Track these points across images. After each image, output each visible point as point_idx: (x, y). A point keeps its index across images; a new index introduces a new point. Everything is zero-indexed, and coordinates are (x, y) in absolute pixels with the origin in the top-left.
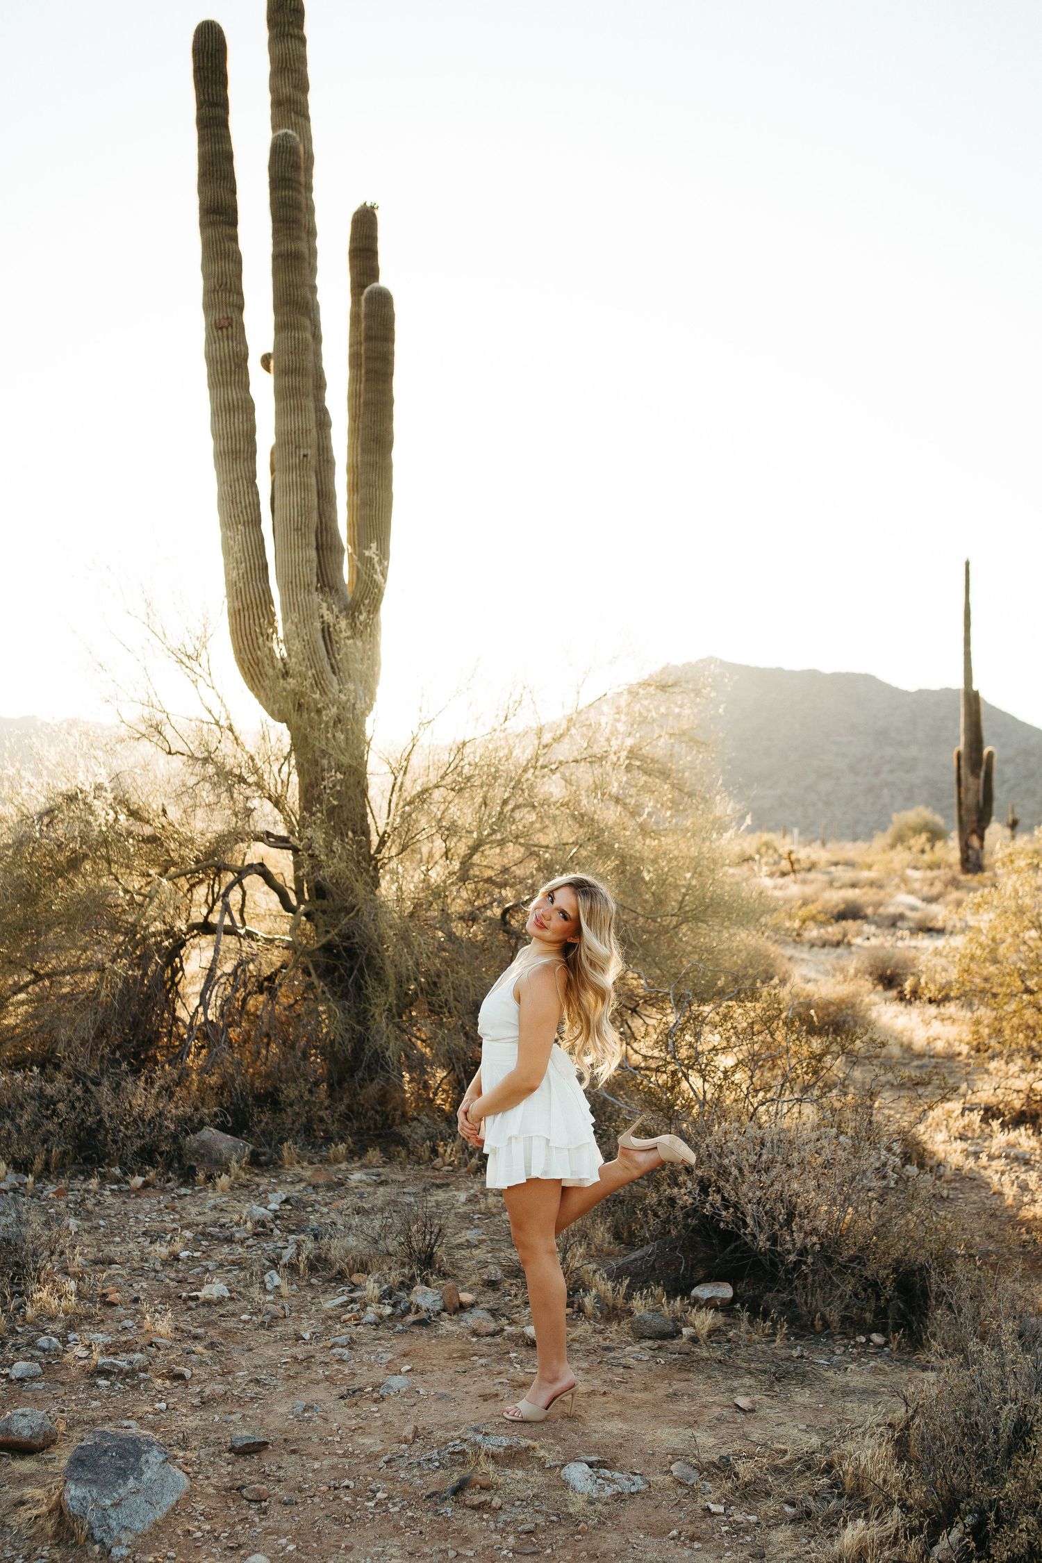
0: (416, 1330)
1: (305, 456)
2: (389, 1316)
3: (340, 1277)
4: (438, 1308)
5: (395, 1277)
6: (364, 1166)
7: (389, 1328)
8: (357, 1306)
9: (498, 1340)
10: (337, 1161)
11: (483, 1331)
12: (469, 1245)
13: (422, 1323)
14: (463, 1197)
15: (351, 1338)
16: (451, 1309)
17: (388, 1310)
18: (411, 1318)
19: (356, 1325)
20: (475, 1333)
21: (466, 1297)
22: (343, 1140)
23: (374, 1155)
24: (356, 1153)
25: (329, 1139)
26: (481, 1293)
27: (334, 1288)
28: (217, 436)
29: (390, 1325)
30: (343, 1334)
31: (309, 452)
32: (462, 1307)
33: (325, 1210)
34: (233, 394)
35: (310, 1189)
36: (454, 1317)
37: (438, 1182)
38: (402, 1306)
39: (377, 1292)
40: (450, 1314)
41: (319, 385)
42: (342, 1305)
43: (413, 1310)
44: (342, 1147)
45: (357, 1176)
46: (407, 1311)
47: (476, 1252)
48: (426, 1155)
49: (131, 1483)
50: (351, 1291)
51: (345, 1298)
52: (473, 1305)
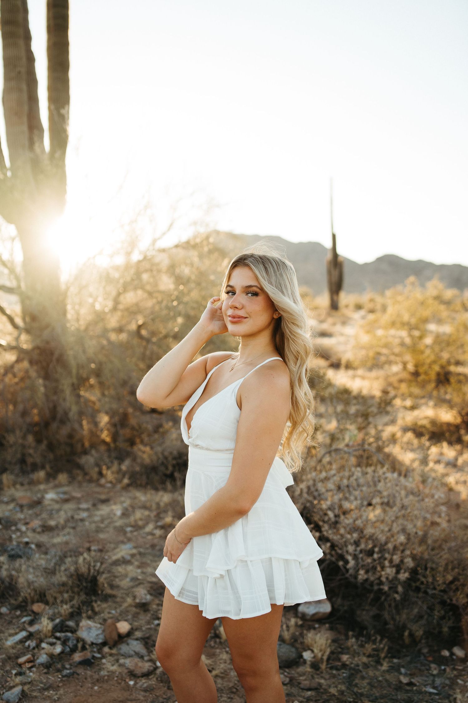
0: (81, 671)
2: (59, 654)
3: (23, 606)
4: (100, 641)
5: (65, 609)
6: (56, 486)
7: (59, 671)
8: (32, 643)
9: (152, 681)
10: (39, 482)
11: (138, 672)
12: (124, 562)
13: (87, 663)
14: (118, 510)
15: (23, 691)
16: (111, 643)
17: (58, 649)
18: (77, 657)
19: (32, 667)
20: (132, 674)
21: (123, 627)
22: (43, 467)
23: (62, 477)
24: (51, 476)
25: (35, 468)
26: (136, 616)
27: (18, 617)
29: (59, 666)
30: (17, 685)
32: (122, 638)
33: (24, 528)
35: (18, 509)
36: (114, 651)
37: (103, 497)
38: (70, 644)
39: (50, 626)
40: (110, 648)
41: (27, 37)
42: (22, 641)
43: (80, 645)
44: (42, 474)
45: (50, 496)
46: (74, 650)
47: (130, 568)
48: (95, 476)
50: (31, 623)
51: (24, 634)
52: (129, 634)
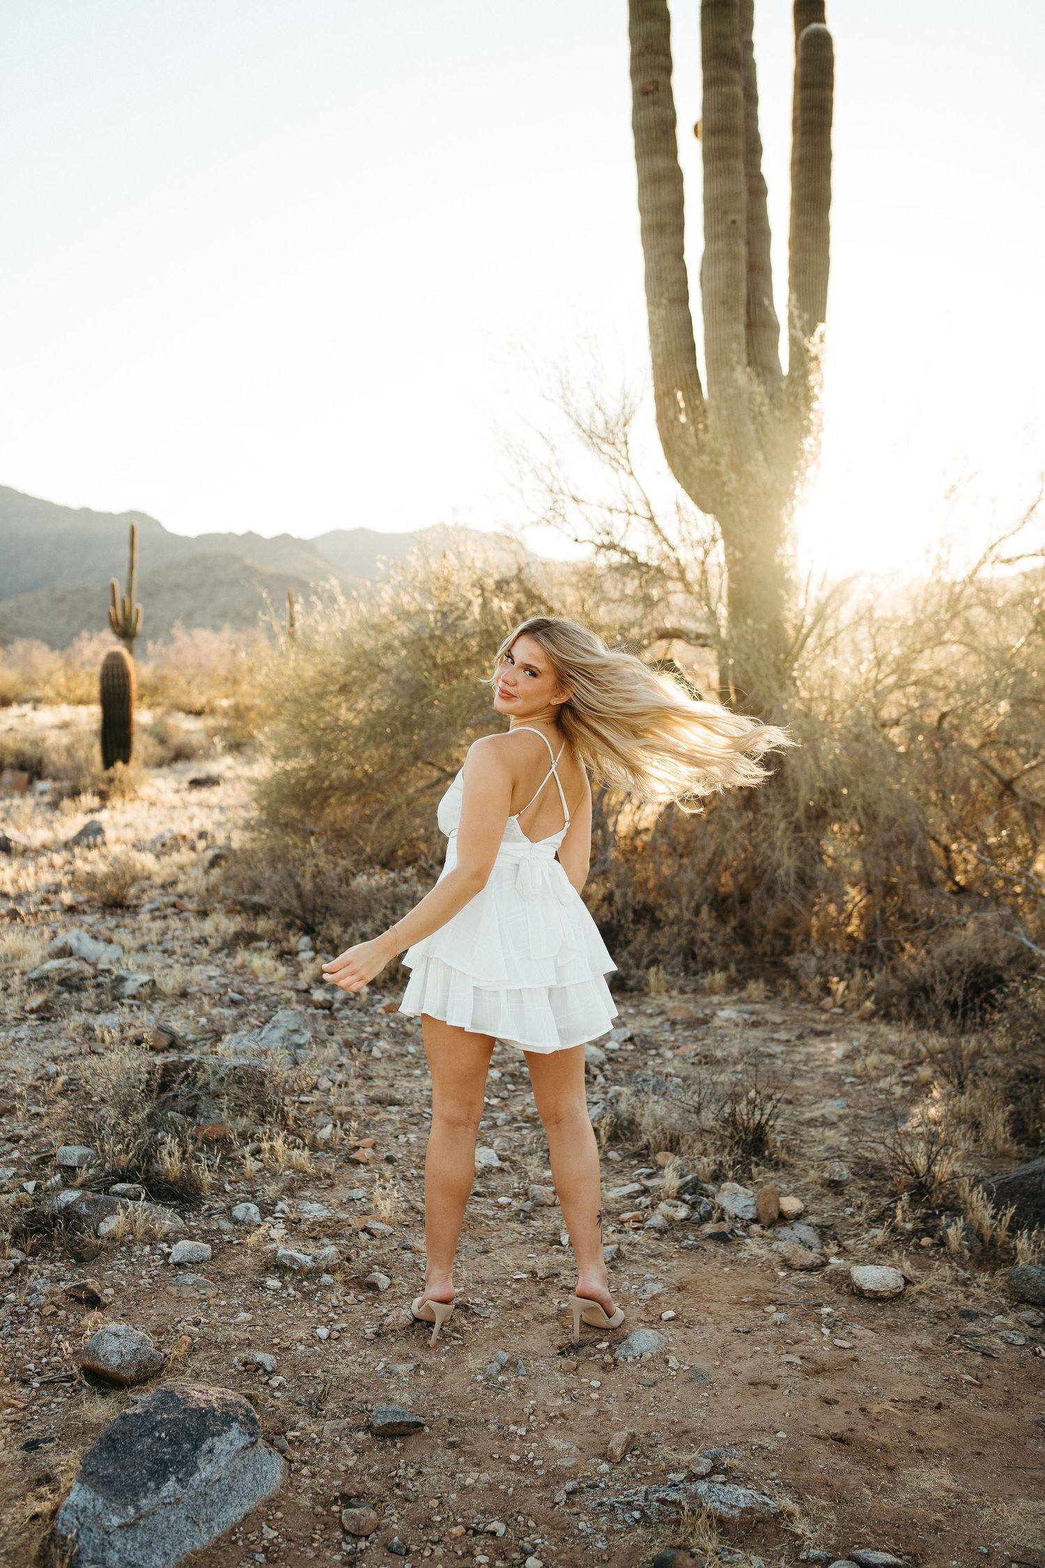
0: (710, 1247)
1: (734, 222)
2: (682, 1220)
3: (643, 1155)
4: (750, 1216)
5: (707, 1164)
6: (741, 1001)
7: (677, 1240)
8: (645, 1201)
9: (816, 1278)
10: (712, 991)
11: (797, 1262)
12: (825, 1123)
13: (720, 1238)
14: (838, 1049)
15: (619, 1250)
16: (766, 1220)
17: (682, 1212)
18: (709, 1228)
19: (637, 1229)
20: (787, 1264)
21: (791, 1204)
22: (725, 968)
23: (756, 988)
24: (735, 984)
25: (709, 965)
26: (818, 1197)
27: (632, 1167)
28: (643, 210)
29: (679, 1235)
30: (612, 1243)
31: (737, 217)
32: (783, 1218)
33: (669, 1054)
34: (660, 163)
35: (667, 1026)
36: (768, 1233)
37: (820, 1027)
38: (701, 1209)
39: (677, 1183)
40: (763, 1228)
42: (630, 1196)
43: (715, 1215)
44: (719, 978)
45: (727, 1013)
46: (706, 1218)
47: (830, 1133)
48: (815, 992)
49: (170, 1486)
50: (649, 1176)
51: (636, 1187)
52: (798, 1217)
